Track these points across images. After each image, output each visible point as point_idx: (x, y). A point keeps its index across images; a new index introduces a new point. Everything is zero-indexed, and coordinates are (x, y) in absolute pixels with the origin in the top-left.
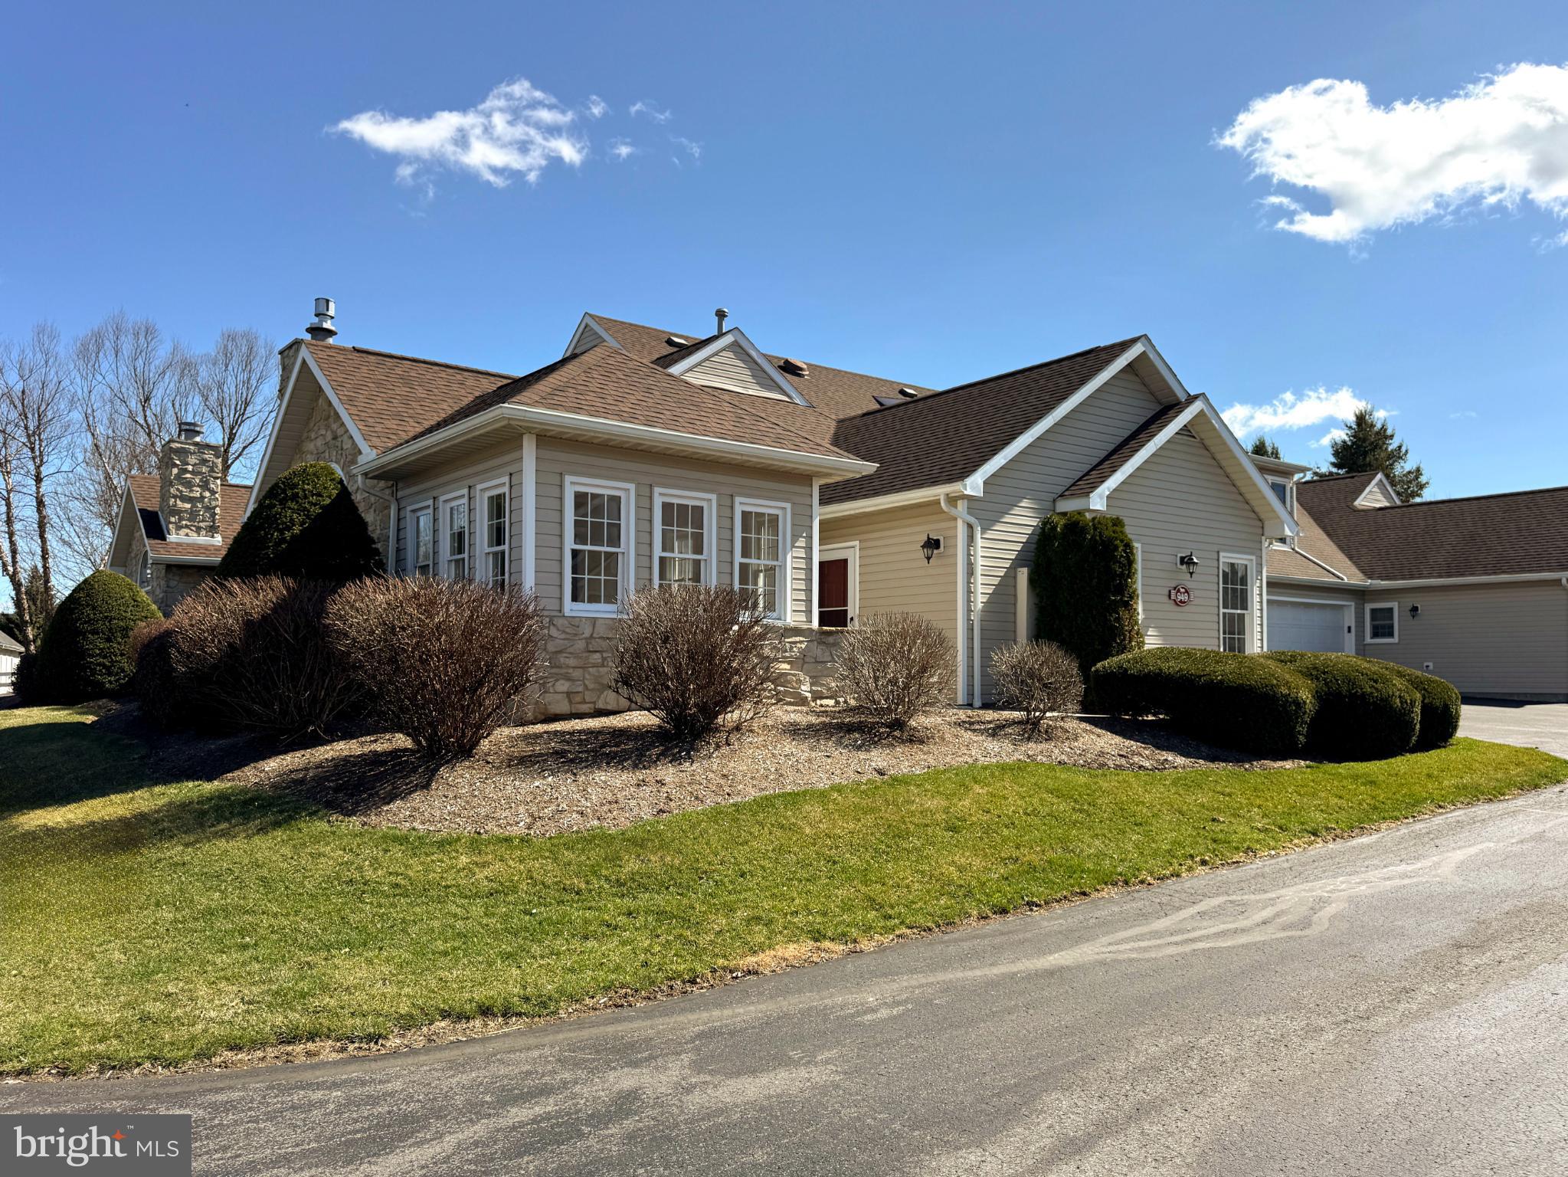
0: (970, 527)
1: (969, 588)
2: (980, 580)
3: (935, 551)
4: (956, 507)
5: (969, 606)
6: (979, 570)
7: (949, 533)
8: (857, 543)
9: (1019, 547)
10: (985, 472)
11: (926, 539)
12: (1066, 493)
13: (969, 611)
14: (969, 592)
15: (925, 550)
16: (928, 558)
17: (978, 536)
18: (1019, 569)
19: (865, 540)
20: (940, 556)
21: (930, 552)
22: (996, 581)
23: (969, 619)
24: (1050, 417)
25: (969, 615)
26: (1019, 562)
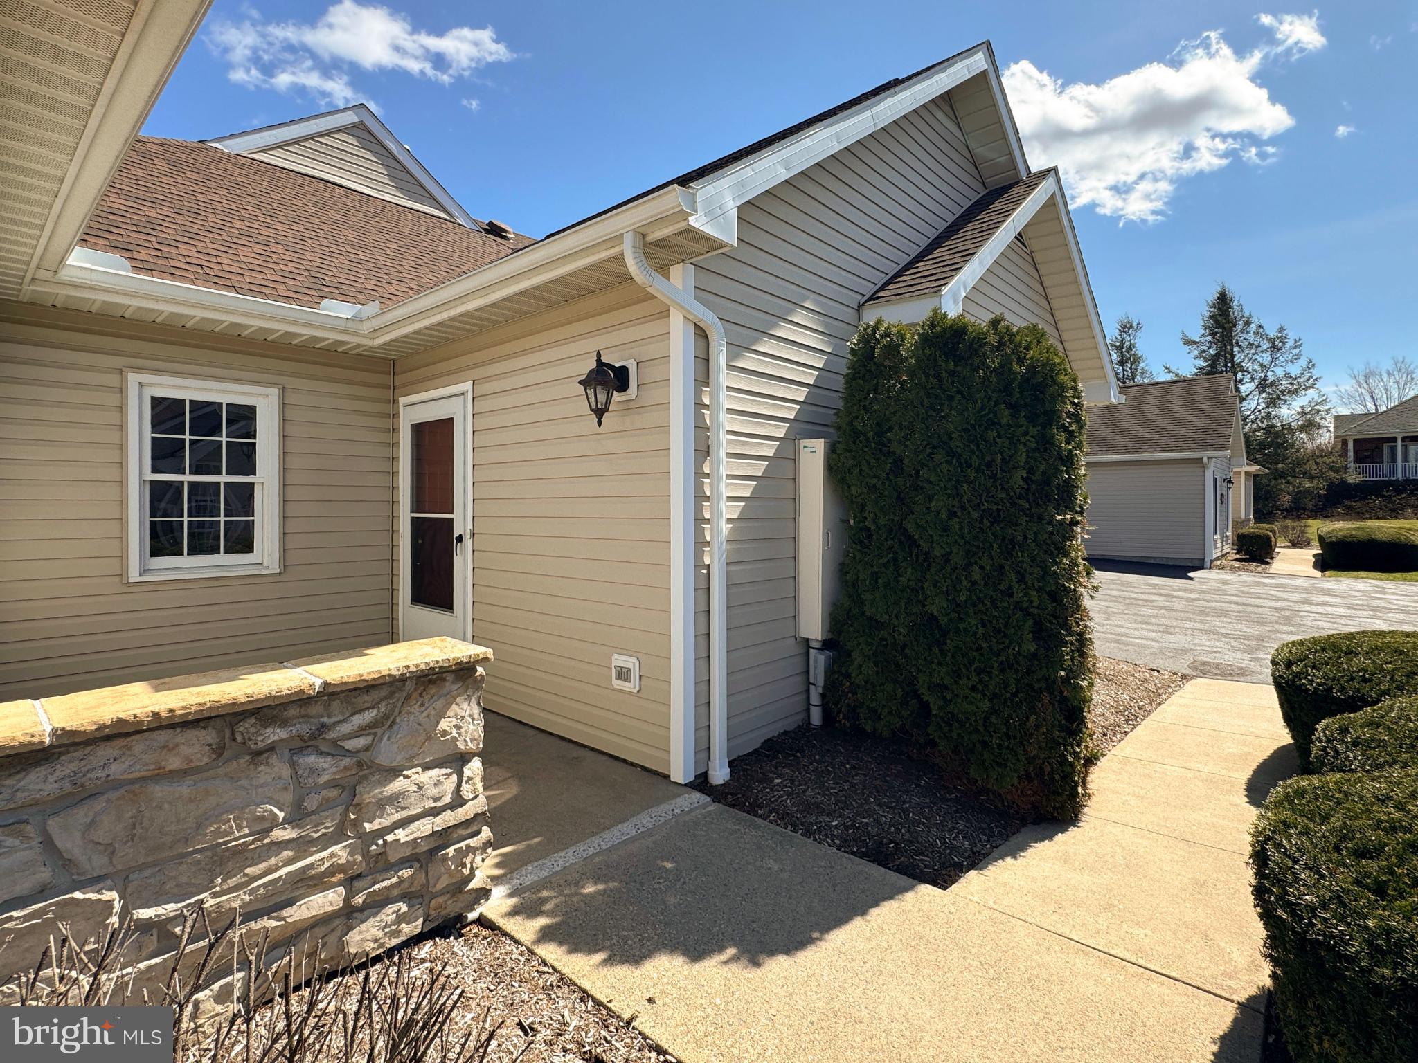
0: (701, 334)
1: (699, 486)
2: (726, 467)
3: (617, 397)
4: (664, 270)
5: (699, 532)
6: (723, 444)
7: (651, 351)
8: (468, 386)
9: (801, 394)
10: (741, 184)
11: (594, 365)
12: (880, 294)
13: (700, 543)
14: (700, 498)
15: (591, 392)
16: (600, 413)
17: (720, 357)
18: (804, 442)
19: (484, 379)
20: (628, 407)
21: (602, 397)
22: (758, 469)
23: (699, 565)
24: (868, 114)
25: (699, 555)
26: (804, 426)
